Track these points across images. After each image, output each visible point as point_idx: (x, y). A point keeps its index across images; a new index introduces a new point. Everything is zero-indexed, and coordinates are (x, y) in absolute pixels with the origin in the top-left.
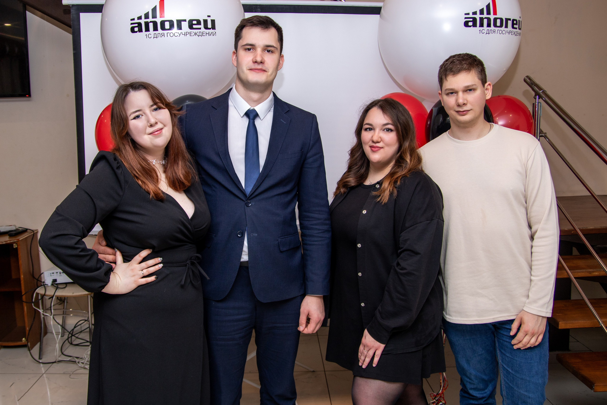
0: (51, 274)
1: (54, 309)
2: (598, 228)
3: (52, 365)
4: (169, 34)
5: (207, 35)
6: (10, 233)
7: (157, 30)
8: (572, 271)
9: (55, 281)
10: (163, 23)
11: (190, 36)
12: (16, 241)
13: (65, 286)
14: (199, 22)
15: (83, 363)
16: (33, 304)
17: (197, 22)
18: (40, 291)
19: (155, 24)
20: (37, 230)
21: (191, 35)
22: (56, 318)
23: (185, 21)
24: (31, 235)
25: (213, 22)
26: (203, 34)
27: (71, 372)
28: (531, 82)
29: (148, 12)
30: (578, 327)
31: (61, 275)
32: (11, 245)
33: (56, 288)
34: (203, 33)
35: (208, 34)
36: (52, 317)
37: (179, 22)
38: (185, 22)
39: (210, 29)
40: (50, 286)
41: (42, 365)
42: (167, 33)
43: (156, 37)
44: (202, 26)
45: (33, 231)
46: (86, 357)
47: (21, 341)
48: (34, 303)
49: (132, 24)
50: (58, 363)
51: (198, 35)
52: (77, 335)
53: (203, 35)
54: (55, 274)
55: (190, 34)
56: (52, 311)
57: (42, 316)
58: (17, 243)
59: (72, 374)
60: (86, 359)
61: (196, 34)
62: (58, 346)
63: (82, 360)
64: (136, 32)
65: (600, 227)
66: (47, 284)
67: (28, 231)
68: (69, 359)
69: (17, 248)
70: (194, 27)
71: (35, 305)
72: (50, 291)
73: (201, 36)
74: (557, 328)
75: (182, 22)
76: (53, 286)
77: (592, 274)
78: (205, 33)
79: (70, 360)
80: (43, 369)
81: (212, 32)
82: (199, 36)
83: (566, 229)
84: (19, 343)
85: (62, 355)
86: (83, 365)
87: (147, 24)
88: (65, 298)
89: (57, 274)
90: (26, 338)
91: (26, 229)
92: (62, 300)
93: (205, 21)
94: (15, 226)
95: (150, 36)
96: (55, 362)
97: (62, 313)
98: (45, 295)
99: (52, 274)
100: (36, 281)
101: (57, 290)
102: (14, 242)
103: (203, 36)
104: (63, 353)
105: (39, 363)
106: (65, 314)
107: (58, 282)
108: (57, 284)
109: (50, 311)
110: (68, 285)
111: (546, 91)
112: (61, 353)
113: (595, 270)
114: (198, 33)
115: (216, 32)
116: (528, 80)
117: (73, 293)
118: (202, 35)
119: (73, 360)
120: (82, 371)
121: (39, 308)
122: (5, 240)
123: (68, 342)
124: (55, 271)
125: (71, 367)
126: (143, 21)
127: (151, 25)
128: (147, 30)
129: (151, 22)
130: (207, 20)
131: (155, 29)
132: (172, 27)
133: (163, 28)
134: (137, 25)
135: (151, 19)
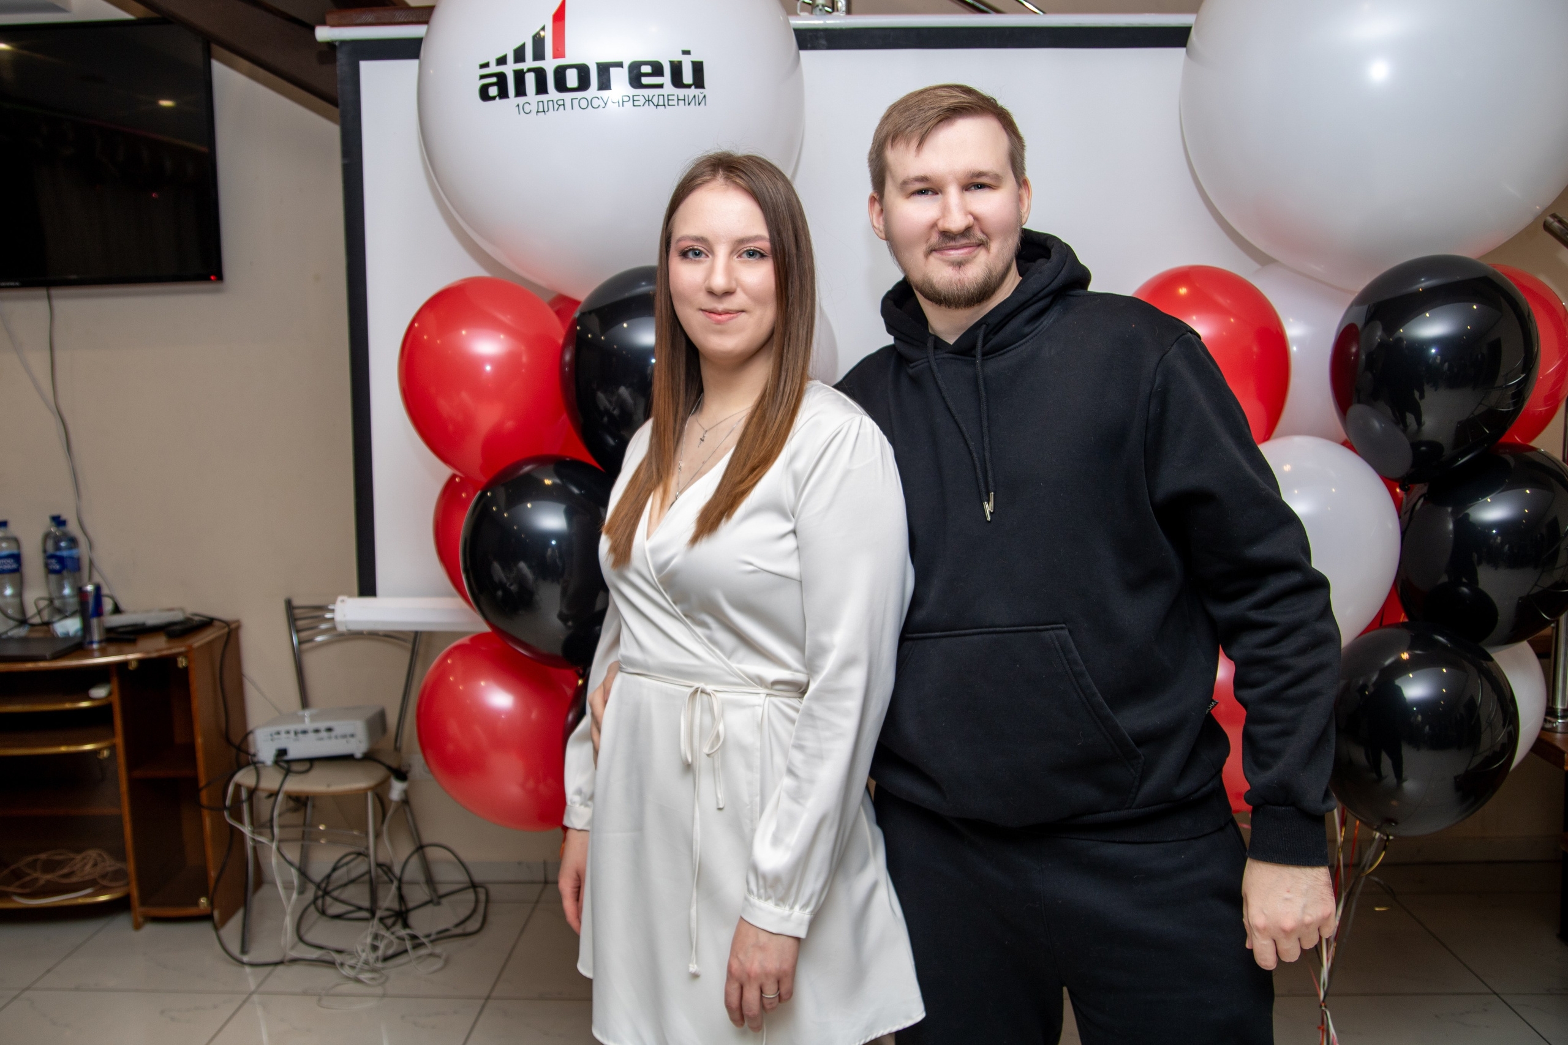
0: (272, 735)
1: (281, 827)
3: (272, 970)
4: (576, 102)
5: (681, 103)
6: (169, 628)
7: (547, 93)
9: (282, 752)
10: (560, 72)
11: (634, 106)
12: (184, 649)
13: (307, 766)
14: (657, 69)
15: (352, 967)
16: (227, 814)
17: (652, 69)
18: (245, 778)
19: (540, 74)
20: (238, 621)
21: (636, 103)
22: (285, 848)
23: (620, 65)
24: (225, 637)
25: (698, 67)
26: (668, 100)
27: (323, 989)
29: (524, 45)
31: (298, 740)
32: (172, 659)
33: (285, 771)
34: (670, 98)
35: (684, 100)
36: (274, 846)
37: (604, 69)
38: (620, 69)
39: (689, 86)
40: (269, 766)
41: (248, 969)
42: (572, 99)
43: (544, 111)
44: (666, 79)
45: (227, 624)
46: (360, 951)
47: (196, 903)
48: (229, 809)
49: (482, 77)
50: (289, 965)
51: (656, 104)
52: (335, 893)
53: (671, 103)
54: (283, 735)
55: (634, 101)
56: (276, 830)
57: (250, 844)
58: (187, 654)
59: (326, 995)
60: (360, 956)
61: (649, 101)
62: (289, 922)
63: (351, 958)
64: (493, 98)
66: (262, 760)
67: (217, 623)
68: (315, 954)
69: (186, 668)
70: (645, 81)
71: (232, 816)
72: (271, 781)
73: (664, 105)
75: (612, 70)
76: (278, 766)
78: (675, 98)
79: (321, 958)
80: (250, 981)
81: (695, 97)
82: (658, 105)
84: (192, 911)
85: (301, 946)
86: (351, 973)
87: (520, 76)
88: (307, 796)
89: (288, 735)
90: (208, 899)
91: (209, 620)
92: (299, 802)
93: (676, 67)
94: (182, 610)
95: (527, 108)
96: (281, 963)
97: (301, 835)
98: (256, 788)
99: (276, 737)
100: (234, 751)
101: (289, 776)
102: (180, 654)
103: (669, 105)
104: (301, 939)
105: (241, 965)
106: (307, 838)
107: (292, 754)
108: (289, 762)
109: (268, 831)
110: (316, 764)
112: (296, 939)
114: (656, 98)
115: (705, 96)
117: (329, 786)
118: (666, 104)
119: (327, 958)
120: (350, 987)
121: (240, 820)
122: (156, 647)
123: (317, 909)
124: (282, 728)
125: (325, 977)
126: (509, 69)
127: (530, 80)
128: (521, 91)
129: (530, 70)
130: (680, 63)
131: (541, 88)
132: (584, 83)
133: (561, 86)
134: (494, 80)
135: (529, 63)
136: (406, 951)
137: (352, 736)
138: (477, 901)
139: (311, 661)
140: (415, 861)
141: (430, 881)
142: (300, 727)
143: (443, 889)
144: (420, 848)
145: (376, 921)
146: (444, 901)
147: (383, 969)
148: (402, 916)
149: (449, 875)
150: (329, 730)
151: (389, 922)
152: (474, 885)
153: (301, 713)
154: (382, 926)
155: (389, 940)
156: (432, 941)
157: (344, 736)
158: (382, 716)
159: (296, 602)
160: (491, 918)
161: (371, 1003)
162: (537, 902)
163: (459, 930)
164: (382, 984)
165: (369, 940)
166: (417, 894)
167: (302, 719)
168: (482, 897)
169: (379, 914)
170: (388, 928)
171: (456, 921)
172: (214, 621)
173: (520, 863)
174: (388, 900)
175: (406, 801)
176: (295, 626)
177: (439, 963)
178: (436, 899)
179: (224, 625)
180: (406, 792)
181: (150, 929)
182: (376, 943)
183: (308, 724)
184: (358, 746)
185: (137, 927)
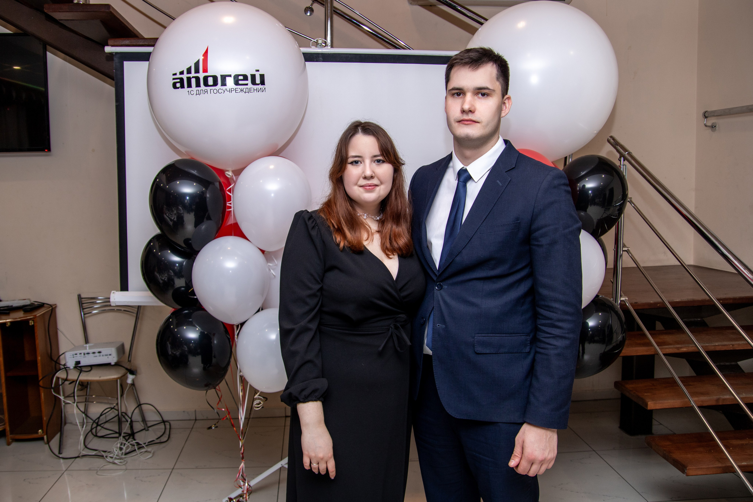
0: (73, 355)
1: (78, 396)
2: (685, 300)
3: (74, 460)
4: (212, 91)
5: (255, 91)
6: (24, 308)
7: (200, 87)
8: (660, 347)
9: (78, 363)
10: (206, 79)
11: (236, 92)
12: (32, 317)
13: (89, 369)
14: (245, 78)
15: (112, 457)
16: (52, 390)
17: (244, 78)
18: (61, 374)
19: (197, 79)
20: (56, 304)
21: (237, 91)
22: (79, 405)
23: (230, 76)
24: (49, 311)
25: (262, 77)
26: (250, 90)
27: (98, 468)
28: (615, 143)
29: (191, 67)
30: (667, 407)
31: (85, 357)
32: (27, 321)
33: (79, 371)
34: (251, 89)
35: (257, 90)
36: (75, 404)
37: (224, 77)
38: (230, 77)
39: (258, 84)
40: (72, 369)
41: (62, 460)
42: (210, 90)
43: (199, 94)
44: (249, 82)
45: (51, 306)
46: (115, 450)
47: (37, 433)
48: (53, 388)
49: (174, 79)
50: (82, 458)
51: (245, 92)
52: (102, 425)
53: (251, 91)
54: (78, 355)
55: (236, 90)
56: (76, 398)
57: (63, 404)
58: (33, 319)
59: (100, 470)
60: (115, 453)
61: (242, 90)
62: (82, 438)
63: (111, 454)
64: (178, 88)
65: (687, 300)
66: (68, 366)
67: (45, 305)
68: (94, 453)
69: (33, 326)
70: (240, 82)
71: (54, 391)
72: (73, 375)
73: (248, 92)
74: (646, 408)
75: (227, 78)
76: (76, 369)
77: (680, 350)
78: (253, 89)
79: (97, 454)
80: (63, 465)
81: (261, 88)
82: (246, 92)
83: (651, 302)
84: (35, 436)
85: (86, 449)
86: (111, 460)
87: (189, 79)
88: (88, 383)
89: (81, 355)
90: (43, 430)
91: (42, 304)
92: (84, 385)
93: (253, 77)
94: (29, 299)
95: (192, 93)
96: (78, 457)
97: (84, 400)
98: (66, 380)
99: (75, 356)
100: (54, 363)
101: (81, 373)
102: (30, 319)
103: (250, 92)
104: (86, 447)
105: (59, 458)
106: (87, 401)
107: (82, 364)
108: (80, 367)
109: (73, 398)
110: (93, 367)
111: (631, 153)
112: (84, 447)
113: (683, 346)
114: (245, 89)
115: (265, 88)
116: (612, 141)
117: (100, 377)
118: (249, 91)
119: (99, 454)
120: (111, 466)
121: (59, 394)
122: (19, 316)
123: (93, 434)
124: (78, 352)
125: (98, 462)
126: (185, 76)
127: (193, 81)
128: (190, 86)
129: (193, 77)
130: (255, 75)
131: (198, 85)
132: (215, 84)
133: (206, 84)
134: (179, 80)
135: (193, 74)
136: (135, 450)
137: (110, 355)
138: (165, 429)
139: (90, 322)
140: (137, 411)
141: (144, 420)
142: (86, 351)
143: (149, 424)
144: (139, 405)
145: (121, 437)
146: (150, 429)
147: (125, 458)
148: (132, 435)
149: (152, 417)
150: (100, 352)
151: (127, 438)
152: (164, 422)
153: (85, 345)
154: (124, 439)
155: (128, 446)
156: (147, 446)
157: (106, 355)
158: (123, 346)
159: (83, 296)
160: (172, 436)
161: (121, 473)
162: (192, 428)
163: (158, 441)
164: (125, 465)
165: (119, 445)
166: (138, 426)
167: (86, 348)
168: (168, 427)
169: (123, 435)
170: (127, 441)
171: (157, 437)
172: (45, 304)
173: (184, 411)
174: (126, 429)
175: (133, 384)
176: (82, 306)
177: (150, 455)
178: (146, 428)
179: (50, 306)
180: (133, 380)
181: (14, 445)
182: (121, 447)
183: (88, 350)
184: (113, 359)
185: (9, 444)
